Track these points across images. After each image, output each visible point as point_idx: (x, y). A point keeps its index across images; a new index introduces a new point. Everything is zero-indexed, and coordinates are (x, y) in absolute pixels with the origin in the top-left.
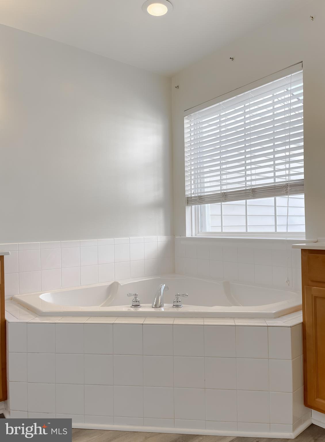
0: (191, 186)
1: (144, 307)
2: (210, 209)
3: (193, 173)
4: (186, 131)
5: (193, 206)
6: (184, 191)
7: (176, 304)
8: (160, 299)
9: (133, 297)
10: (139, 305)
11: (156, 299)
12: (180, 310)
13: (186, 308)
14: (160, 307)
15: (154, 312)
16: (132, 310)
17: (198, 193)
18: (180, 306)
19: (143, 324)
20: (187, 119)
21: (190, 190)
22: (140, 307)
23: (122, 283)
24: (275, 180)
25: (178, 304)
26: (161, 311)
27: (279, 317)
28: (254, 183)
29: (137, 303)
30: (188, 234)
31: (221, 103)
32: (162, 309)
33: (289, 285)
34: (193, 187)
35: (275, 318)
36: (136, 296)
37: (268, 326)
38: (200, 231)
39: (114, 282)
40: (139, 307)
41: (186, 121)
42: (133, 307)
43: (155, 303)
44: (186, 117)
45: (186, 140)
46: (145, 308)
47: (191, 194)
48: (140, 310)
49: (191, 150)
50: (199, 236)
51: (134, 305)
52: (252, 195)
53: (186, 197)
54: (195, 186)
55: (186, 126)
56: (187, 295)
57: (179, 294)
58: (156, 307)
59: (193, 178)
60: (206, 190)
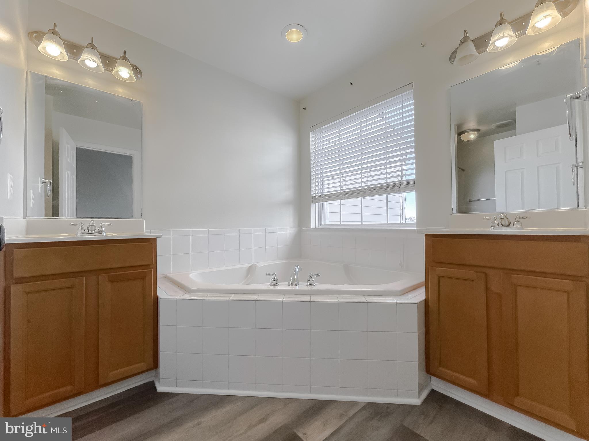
0: (315, 188)
1: (281, 285)
2: (328, 206)
3: (317, 177)
4: (312, 143)
5: (316, 203)
6: (310, 191)
7: (309, 282)
8: (295, 279)
9: (272, 277)
10: (277, 284)
11: (292, 279)
12: (314, 288)
13: (318, 287)
14: (295, 285)
15: (291, 289)
16: (271, 287)
17: (321, 193)
18: (313, 285)
19: (283, 301)
20: (313, 134)
21: (314, 191)
22: (279, 285)
23: (259, 264)
24: (387, 180)
25: (312, 282)
26: (296, 289)
27: (403, 294)
28: (370, 183)
29: (275, 282)
30: (313, 226)
31: (341, 120)
32: (297, 288)
33: (401, 266)
34: (317, 188)
35: (400, 295)
36: (275, 275)
37: (397, 303)
38: (322, 224)
39: (252, 264)
40: (277, 285)
41: (312, 136)
42: (272, 285)
43: (291, 282)
44: (312, 132)
45: (312, 151)
46: (283, 286)
47: (315, 194)
48: (278, 287)
49: (315, 158)
50: (321, 227)
51: (273, 283)
52: (368, 193)
53: (312, 196)
54: (318, 187)
55: (312, 139)
56: (320, 275)
57: (312, 274)
58: (292, 285)
59: (317, 180)
60: (326, 190)
